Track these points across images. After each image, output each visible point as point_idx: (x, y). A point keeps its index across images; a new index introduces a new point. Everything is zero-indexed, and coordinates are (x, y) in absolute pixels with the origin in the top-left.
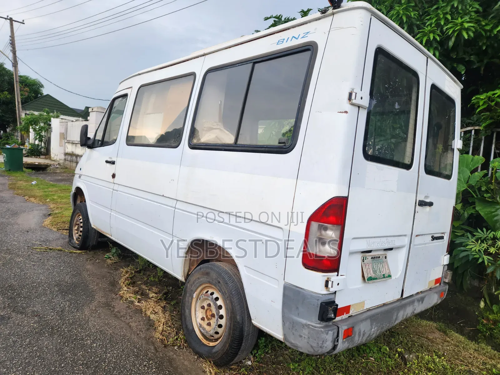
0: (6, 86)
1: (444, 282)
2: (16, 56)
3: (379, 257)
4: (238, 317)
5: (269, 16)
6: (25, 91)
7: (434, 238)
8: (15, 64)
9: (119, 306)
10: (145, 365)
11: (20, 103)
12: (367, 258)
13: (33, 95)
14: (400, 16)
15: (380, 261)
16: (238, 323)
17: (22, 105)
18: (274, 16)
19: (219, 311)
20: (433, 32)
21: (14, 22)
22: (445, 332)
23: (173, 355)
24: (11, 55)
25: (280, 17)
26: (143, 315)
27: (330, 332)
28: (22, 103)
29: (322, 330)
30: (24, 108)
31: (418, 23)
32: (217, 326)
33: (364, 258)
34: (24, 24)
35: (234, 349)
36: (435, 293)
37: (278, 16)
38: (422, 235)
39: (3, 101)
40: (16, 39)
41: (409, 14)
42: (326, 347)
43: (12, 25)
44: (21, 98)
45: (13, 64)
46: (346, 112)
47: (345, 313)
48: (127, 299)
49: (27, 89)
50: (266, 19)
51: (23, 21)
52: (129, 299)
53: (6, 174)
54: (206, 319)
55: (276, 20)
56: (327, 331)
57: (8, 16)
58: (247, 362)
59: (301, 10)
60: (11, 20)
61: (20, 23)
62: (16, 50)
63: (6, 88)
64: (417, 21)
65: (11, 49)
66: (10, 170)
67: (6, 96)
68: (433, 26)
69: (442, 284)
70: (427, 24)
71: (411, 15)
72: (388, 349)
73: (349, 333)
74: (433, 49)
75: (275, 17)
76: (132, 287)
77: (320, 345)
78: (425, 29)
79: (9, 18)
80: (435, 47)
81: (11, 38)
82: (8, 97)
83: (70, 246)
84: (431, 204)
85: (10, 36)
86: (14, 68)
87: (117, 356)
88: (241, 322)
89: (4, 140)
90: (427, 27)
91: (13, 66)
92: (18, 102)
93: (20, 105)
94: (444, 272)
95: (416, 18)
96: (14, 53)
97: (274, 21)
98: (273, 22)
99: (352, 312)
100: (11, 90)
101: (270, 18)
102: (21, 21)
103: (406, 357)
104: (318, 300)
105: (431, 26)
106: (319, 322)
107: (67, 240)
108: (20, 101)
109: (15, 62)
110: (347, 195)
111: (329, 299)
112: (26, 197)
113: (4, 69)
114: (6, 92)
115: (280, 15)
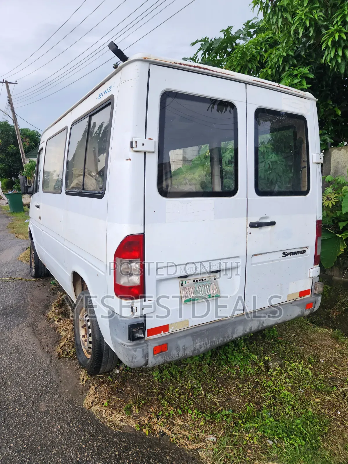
0: (12, 140)
1: (315, 294)
2: (15, 113)
3: (205, 279)
4: (96, 336)
5: (195, 41)
6: (27, 142)
7: (285, 254)
8: (15, 121)
9: (42, 325)
10: (36, 374)
11: (24, 153)
12: (187, 282)
13: (33, 144)
14: (304, 21)
15: (206, 283)
16: (97, 340)
17: (25, 154)
18: (199, 40)
19: (89, 330)
20: (340, 31)
21: (9, 84)
22: (337, 339)
23: (62, 365)
24: (11, 113)
25: (207, 40)
26: (56, 332)
27: (138, 349)
28: (26, 153)
29: (130, 348)
30: (27, 157)
31: (325, 23)
32: (88, 343)
33: (183, 282)
34: (17, 84)
35: (96, 361)
36: (294, 306)
37: (204, 39)
38: (264, 253)
39: (11, 153)
40: (12, 98)
41: (312, 17)
42: (137, 362)
43: (7, 87)
44: (24, 149)
45: (13, 120)
46: (130, 160)
47: (162, 332)
48: (51, 319)
49: (28, 140)
50: (193, 44)
51: (16, 81)
52: (52, 319)
53: (10, 215)
54: (85, 336)
55: (203, 43)
56: (134, 348)
57: (4, 80)
58: (116, 371)
59: (221, 30)
60: (7, 83)
61: (14, 84)
62: (14, 107)
63: (11, 142)
64: (324, 21)
65: (10, 107)
66: (13, 212)
67: (13, 149)
68: (339, 24)
69: (312, 296)
70: (334, 24)
71: (315, 18)
72: (256, 357)
73: (161, 349)
74: (341, 49)
75: (201, 41)
76: (60, 308)
77: (131, 360)
78: (331, 29)
79: (4, 81)
80: (344, 46)
81: (9, 99)
82: (14, 149)
83: (30, 275)
84: (273, 223)
85: (8, 97)
86: (14, 123)
87: (17, 367)
88: (98, 340)
89: (16, 185)
90: (334, 27)
91: (14, 122)
92: (22, 152)
93: (24, 155)
94: (313, 284)
95: (322, 18)
96: (13, 110)
97: (201, 44)
98: (201, 46)
99: (171, 330)
100: (16, 143)
101: (196, 43)
102: (15, 82)
103: (270, 364)
104: (126, 323)
105: (337, 25)
106: (129, 341)
107: (29, 270)
108: (23, 151)
109: (15, 118)
110: (142, 232)
111: (136, 322)
112: (17, 235)
113: (9, 125)
114: (12, 145)
115: (206, 38)
